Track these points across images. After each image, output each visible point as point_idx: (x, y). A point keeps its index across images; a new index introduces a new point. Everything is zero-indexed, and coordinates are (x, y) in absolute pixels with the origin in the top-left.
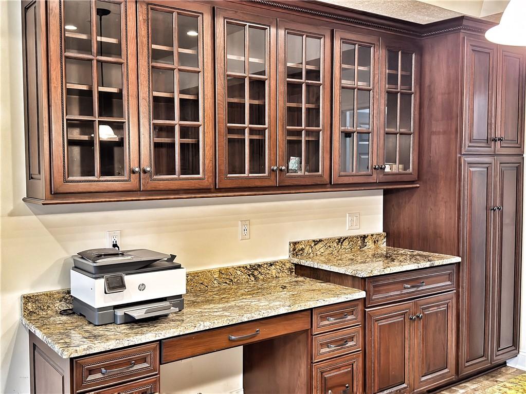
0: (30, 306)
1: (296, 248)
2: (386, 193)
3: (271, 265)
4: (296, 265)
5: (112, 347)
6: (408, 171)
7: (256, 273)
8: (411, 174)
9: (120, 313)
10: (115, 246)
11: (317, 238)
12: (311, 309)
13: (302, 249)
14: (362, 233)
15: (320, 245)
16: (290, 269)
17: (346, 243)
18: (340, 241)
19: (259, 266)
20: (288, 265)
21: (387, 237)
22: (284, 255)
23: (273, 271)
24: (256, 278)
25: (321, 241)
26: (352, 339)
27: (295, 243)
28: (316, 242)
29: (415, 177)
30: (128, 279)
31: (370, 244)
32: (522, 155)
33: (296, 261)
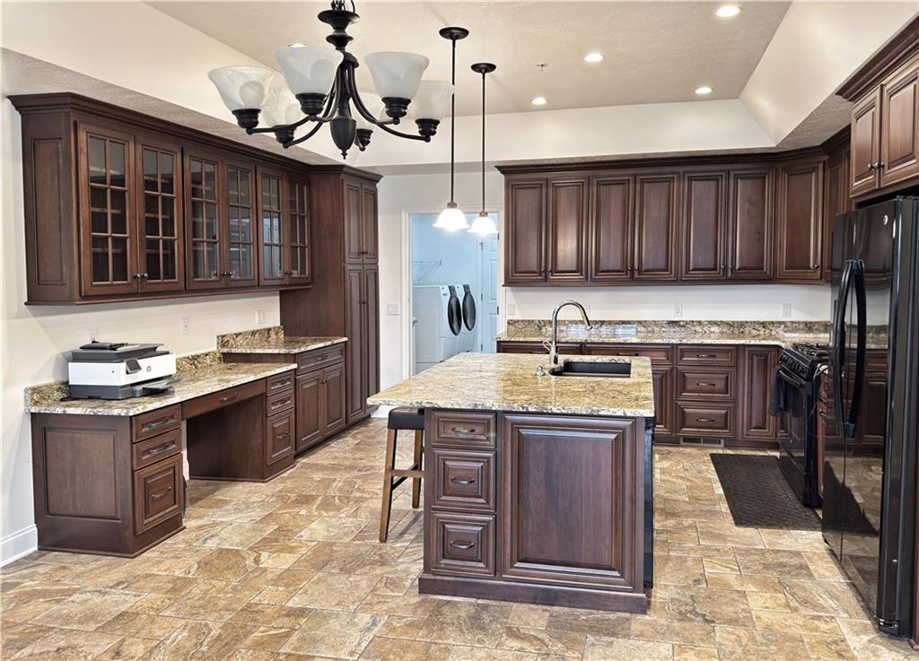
0: (36, 397)
1: (223, 340)
2: (282, 294)
3: (207, 355)
4: (223, 354)
5: (158, 407)
6: (303, 276)
7: (196, 362)
8: (307, 278)
9: (139, 388)
10: (93, 342)
11: (237, 332)
12: (266, 378)
13: (228, 341)
14: (268, 327)
15: (240, 337)
16: (219, 358)
17: (257, 335)
18: (253, 333)
19: (198, 356)
20: (218, 355)
21: (284, 329)
22: (212, 347)
23: (208, 360)
24: (196, 367)
25: (240, 334)
26: (289, 399)
27: (223, 336)
28: (237, 335)
29: (310, 280)
30: (141, 362)
31: (273, 335)
32: (376, 264)
33: (225, 350)
